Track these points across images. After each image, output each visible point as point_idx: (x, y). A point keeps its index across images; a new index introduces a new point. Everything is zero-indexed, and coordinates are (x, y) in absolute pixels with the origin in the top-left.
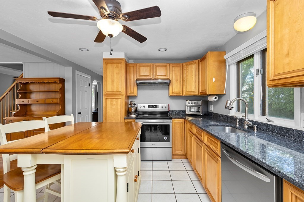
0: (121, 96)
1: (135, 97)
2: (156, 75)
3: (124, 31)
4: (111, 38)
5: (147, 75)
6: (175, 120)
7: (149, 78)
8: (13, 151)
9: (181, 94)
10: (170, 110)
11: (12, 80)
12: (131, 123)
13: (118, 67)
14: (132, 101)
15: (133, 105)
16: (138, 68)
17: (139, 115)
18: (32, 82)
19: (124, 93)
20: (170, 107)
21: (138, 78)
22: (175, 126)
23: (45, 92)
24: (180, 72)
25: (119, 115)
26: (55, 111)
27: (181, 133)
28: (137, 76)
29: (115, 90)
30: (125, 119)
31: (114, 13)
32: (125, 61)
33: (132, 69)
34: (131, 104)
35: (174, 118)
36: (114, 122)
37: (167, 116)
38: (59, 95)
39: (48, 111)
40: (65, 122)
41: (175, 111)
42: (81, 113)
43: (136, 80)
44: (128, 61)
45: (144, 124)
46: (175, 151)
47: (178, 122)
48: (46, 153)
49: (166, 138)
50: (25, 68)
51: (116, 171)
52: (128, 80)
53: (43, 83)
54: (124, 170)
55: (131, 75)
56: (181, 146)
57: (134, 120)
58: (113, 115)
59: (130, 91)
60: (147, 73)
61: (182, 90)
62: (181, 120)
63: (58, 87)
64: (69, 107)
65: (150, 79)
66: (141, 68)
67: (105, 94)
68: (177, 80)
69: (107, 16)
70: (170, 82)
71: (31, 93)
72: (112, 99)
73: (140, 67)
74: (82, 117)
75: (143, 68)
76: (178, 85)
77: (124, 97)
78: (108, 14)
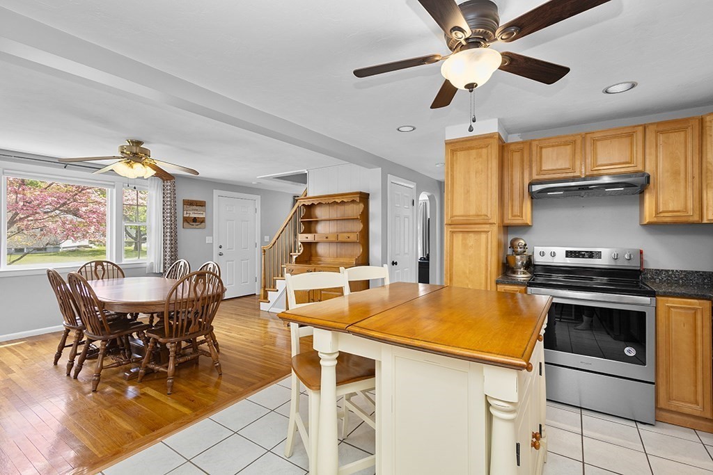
0: (488, 226)
1: (525, 227)
2: (595, 164)
3: (505, 67)
4: (471, 91)
5: (563, 167)
6: (670, 299)
7: (572, 175)
8: (308, 320)
9: (696, 218)
10: (645, 267)
11: (291, 200)
12: (513, 295)
13: (481, 156)
14: (516, 239)
15: (519, 250)
16: (534, 153)
17: (536, 275)
18: (320, 203)
19: (495, 219)
20: (645, 258)
21: (535, 177)
22: (668, 318)
23: (337, 220)
24: (689, 146)
25: (484, 272)
26: (351, 256)
27: (695, 344)
28: (531, 174)
29: (472, 212)
30: (497, 283)
31: (481, 30)
32: (500, 138)
33: (517, 157)
34: (512, 246)
35: (665, 295)
36: (469, 289)
37: (633, 287)
38: (359, 226)
39: (341, 256)
40: (369, 280)
41: (665, 271)
42: (396, 263)
43: (531, 184)
44: (507, 138)
45: (555, 300)
46: (669, 399)
47: (681, 308)
48: (355, 333)
49: (630, 351)
50: (309, 179)
51: (488, 405)
52: (506, 186)
53: (335, 203)
54: (510, 407)
55: (514, 173)
56: (696, 386)
57: (523, 288)
58: (468, 272)
59: (512, 213)
60: (563, 163)
61: (697, 205)
62: (696, 301)
63: (356, 209)
64: (375, 251)
65: (574, 179)
66: (544, 150)
67: (450, 222)
68: (676, 173)
69: (464, 43)
70: (649, 182)
71: (317, 222)
72: (466, 235)
73: (541, 148)
74: (398, 271)
75: (550, 149)
76: (682, 189)
77: (495, 229)
78: (466, 39)
